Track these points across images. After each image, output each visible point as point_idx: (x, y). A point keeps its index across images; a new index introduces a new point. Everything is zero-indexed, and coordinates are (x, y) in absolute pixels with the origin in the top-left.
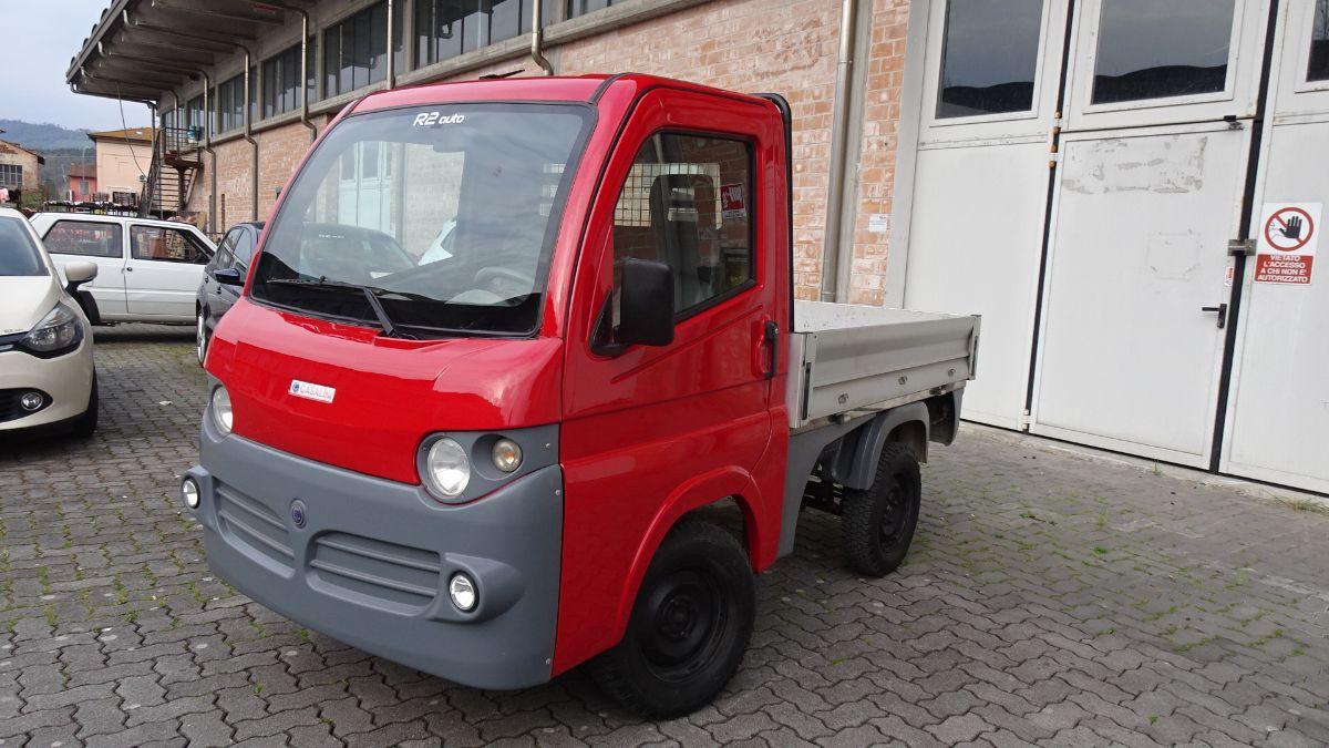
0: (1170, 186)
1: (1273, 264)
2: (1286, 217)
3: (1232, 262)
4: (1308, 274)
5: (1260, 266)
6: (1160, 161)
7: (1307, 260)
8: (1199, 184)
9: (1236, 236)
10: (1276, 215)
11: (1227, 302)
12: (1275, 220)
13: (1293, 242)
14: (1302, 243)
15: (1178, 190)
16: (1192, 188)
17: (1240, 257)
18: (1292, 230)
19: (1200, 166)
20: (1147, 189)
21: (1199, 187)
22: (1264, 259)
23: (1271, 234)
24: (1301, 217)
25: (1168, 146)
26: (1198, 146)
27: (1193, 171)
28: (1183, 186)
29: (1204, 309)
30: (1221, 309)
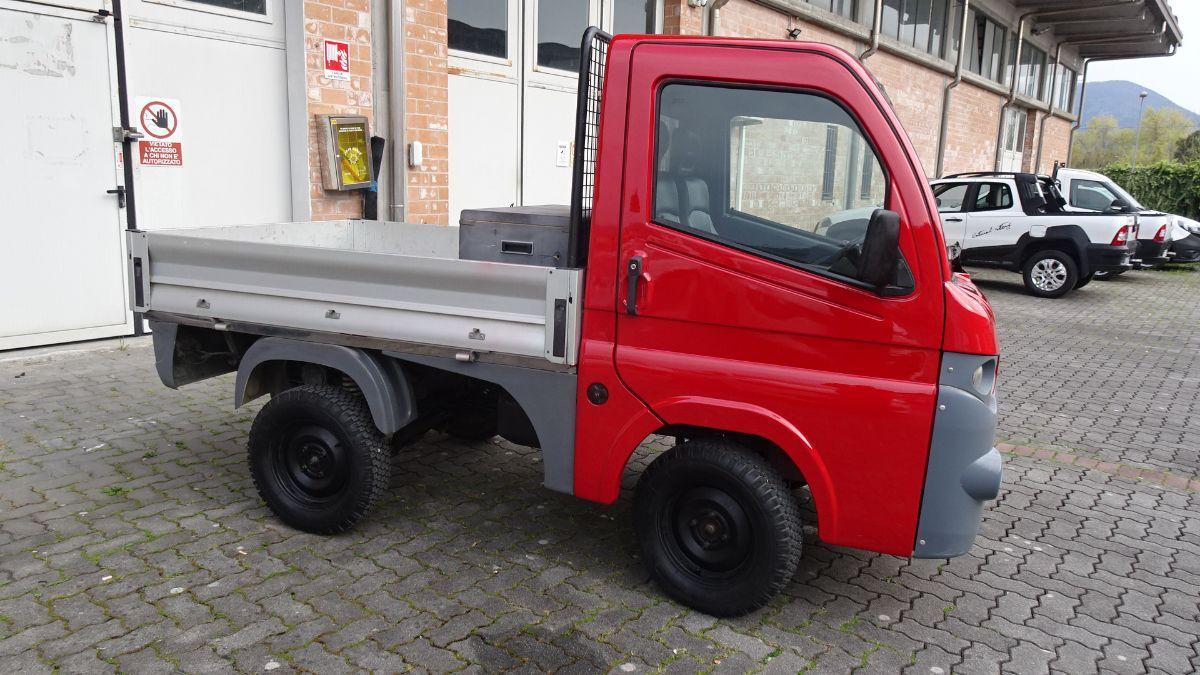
0: (41, 68)
1: (152, 150)
2: (156, 109)
3: (119, 148)
4: (180, 158)
5: (142, 152)
6: (25, 40)
7: (177, 146)
8: (72, 70)
9: (118, 124)
10: (147, 107)
11: (122, 183)
12: (147, 112)
13: (163, 131)
14: (171, 132)
15: (50, 73)
16: (65, 73)
17: (127, 143)
18: (161, 121)
19: (70, 52)
20: (14, 68)
21: (73, 74)
22: (144, 146)
23: (146, 123)
24: (167, 110)
25: (29, 24)
26: (63, 32)
27: (63, 56)
28: (58, 71)
29: (109, 192)
30: (119, 192)
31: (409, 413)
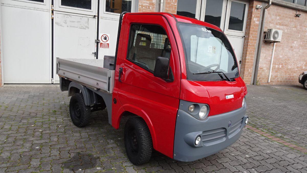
0: (82, 27)
1: (103, 45)
2: (104, 36)
3: (96, 44)
4: (108, 47)
5: (101, 45)
6: (80, 22)
7: (108, 44)
8: (88, 28)
9: (96, 39)
10: (103, 36)
11: (96, 51)
12: (102, 36)
13: (105, 41)
14: (107, 41)
15: (84, 29)
16: (87, 28)
17: (98, 43)
18: (105, 39)
19: (88, 24)
20: (77, 27)
21: (88, 29)
22: (101, 44)
23: (102, 39)
24: (107, 36)
25: (81, 19)
26: (87, 20)
27: (87, 25)
28: (85, 28)
29: (93, 53)
30: (95, 53)
31: (95, 102)
